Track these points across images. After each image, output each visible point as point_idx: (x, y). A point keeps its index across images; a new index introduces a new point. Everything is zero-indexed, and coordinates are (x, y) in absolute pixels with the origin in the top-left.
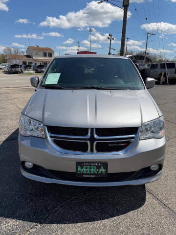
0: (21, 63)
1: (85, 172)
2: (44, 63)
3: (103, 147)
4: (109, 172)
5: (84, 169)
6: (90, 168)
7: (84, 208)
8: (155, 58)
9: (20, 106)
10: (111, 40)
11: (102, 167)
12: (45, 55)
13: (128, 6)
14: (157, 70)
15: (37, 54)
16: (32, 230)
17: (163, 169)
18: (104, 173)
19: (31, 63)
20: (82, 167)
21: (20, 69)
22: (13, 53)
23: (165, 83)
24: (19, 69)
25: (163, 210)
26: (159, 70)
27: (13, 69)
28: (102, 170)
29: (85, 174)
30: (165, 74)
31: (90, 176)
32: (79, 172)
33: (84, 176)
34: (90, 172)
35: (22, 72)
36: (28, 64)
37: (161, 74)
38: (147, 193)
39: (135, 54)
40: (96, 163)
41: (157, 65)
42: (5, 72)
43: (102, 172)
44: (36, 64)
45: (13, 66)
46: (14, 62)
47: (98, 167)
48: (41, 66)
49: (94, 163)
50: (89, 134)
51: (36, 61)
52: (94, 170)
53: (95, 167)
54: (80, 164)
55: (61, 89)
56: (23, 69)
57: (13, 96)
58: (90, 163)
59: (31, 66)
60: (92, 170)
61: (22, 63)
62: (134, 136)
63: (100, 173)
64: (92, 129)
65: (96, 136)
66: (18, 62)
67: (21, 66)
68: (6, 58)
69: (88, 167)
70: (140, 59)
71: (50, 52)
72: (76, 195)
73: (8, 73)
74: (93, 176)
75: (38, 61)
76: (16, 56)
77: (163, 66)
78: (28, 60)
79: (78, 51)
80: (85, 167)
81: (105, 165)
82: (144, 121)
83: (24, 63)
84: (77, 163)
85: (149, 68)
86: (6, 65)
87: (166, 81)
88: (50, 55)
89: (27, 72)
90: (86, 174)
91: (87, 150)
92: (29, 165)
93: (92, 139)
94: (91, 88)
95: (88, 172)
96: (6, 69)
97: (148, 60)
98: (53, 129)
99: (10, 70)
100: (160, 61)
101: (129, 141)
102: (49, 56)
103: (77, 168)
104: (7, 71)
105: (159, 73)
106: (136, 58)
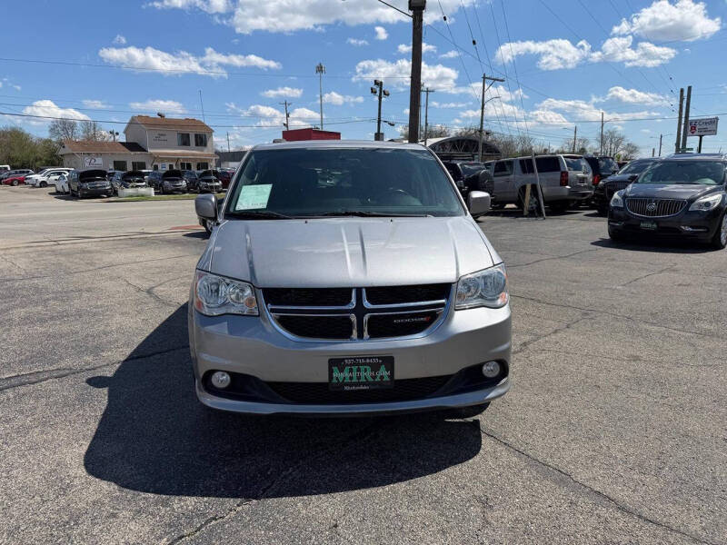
0: (110, 168)
1: (347, 380)
2: (182, 164)
3: (382, 327)
4: (398, 376)
5: (346, 374)
6: (359, 370)
7: (348, 467)
8: (509, 145)
9: (138, 282)
10: (380, 98)
11: (383, 367)
12: (185, 141)
13: (423, 8)
14: (512, 176)
15: (161, 140)
16: (240, 508)
17: (510, 374)
18: (386, 379)
19: (143, 166)
20: (341, 370)
21: (108, 183)
22: (79, 134)
23: (535, 213)
24: (107, 185)
25: (515, 459)
26: (517, 178)
27: (87, 185)
28: (383, 372)
29: (347, 384)
30: (534, 187)
31: (358, 388)
32: (335, 381)
33: (346, 388)
34: (359, 378)
35: (115, 193)
36: (130, 168)
37: (524, 188)
38: (483, 435)
39: (452, 135)
40: (370, 358)
41: (510, 163)
42: (60, 195)
43: (382, 377)
44: (156, 168)
45: (87, 176)
46: (88, 164)
47: (375, 368)
48: (173, 175)
49: (365, 359)
50: (354, 300)
51: (155, 158)
52: (367, 374)
53: (368, 367)
54: (336, 363)
55: (278, 218)
56: (117, 185)
57: (107, 259)
58: (357, 361)
59: (142, 175)
60: (363, 374)
61: (112, 166)
62: (443, 301)
63: (378, 379)
64: (359, 290)
65: (367, 304)
66: (98, 163)
67: (109, 174)
68: (62, 152)
69: (355, 368)
70: (466, 150)
71: (200, 131)
72: (327, 449)
73: (71, 195)
74: (365, 388)
75: (162, 160)
76: (92, 145)
77: (527, 166)
78: (131, 158)
79: (285, 129)
80: (347, 368)
81: (388, 361)
82: (462, 273)
83: (120, 165)
84: (330, 360)
85: (491, 172)
86: (59, 174)
87: (539, 208)
88: (202, 141)
89: (130, 191)
90: (350, 384)
91: (351, 333)
92: (221, 380)
93: (360, 310)
94: (347, 214)
95: (355, 380)
96: (63, 185)
97: (490, 149)
98: (275, 295)
99: (74, 187)
100: (523, 153)
101: (435, 312)
102: (197, 145)
103: (331, 372)
104: (67, 189)
105: (518, 186)
106: (454, 147)
